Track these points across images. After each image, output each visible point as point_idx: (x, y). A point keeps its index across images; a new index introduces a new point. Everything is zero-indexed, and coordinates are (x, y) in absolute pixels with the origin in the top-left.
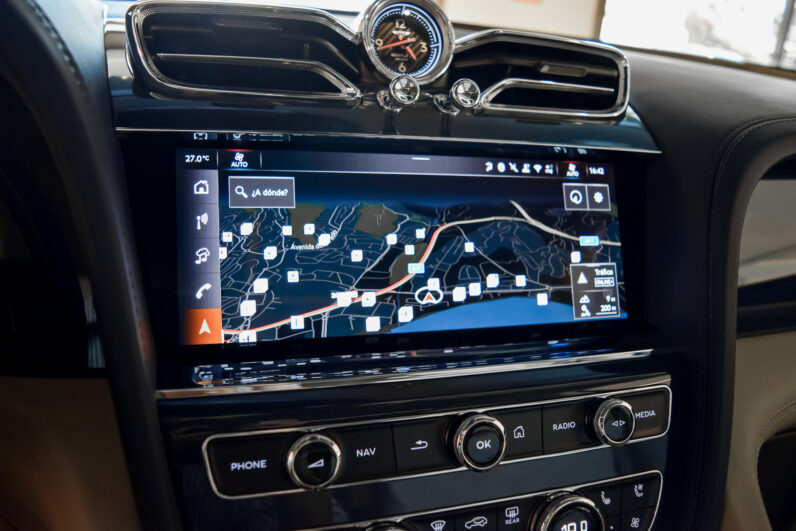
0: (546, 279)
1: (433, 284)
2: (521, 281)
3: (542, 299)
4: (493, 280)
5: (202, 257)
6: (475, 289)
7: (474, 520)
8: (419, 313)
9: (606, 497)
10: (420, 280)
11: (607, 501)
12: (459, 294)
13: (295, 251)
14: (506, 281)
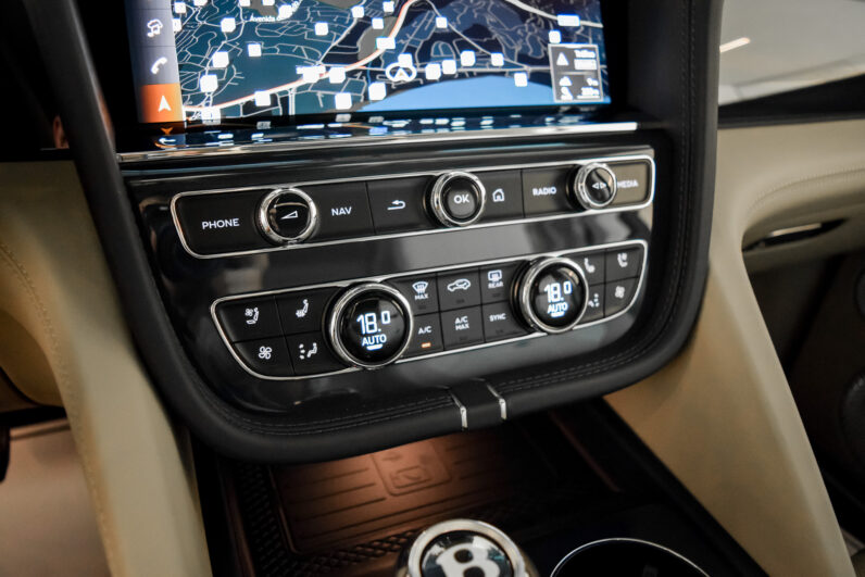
0: (524, 59)
1: (405, 60)
2: (497, 59)
3: (521, 79)
4: (468, 58)
5: (154, 29)
6: (450, 67)
7: (457, 282)
8: (391, 90)
9: (590, 264)
10: (390, 56)
11: (591, 269)
12: (432, 71)
13: (255, 24)
14: (482, 59)
